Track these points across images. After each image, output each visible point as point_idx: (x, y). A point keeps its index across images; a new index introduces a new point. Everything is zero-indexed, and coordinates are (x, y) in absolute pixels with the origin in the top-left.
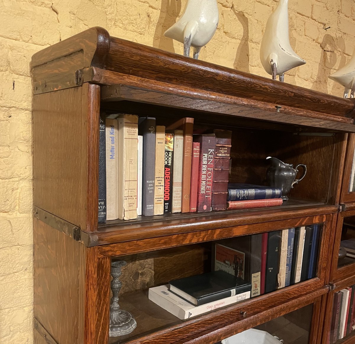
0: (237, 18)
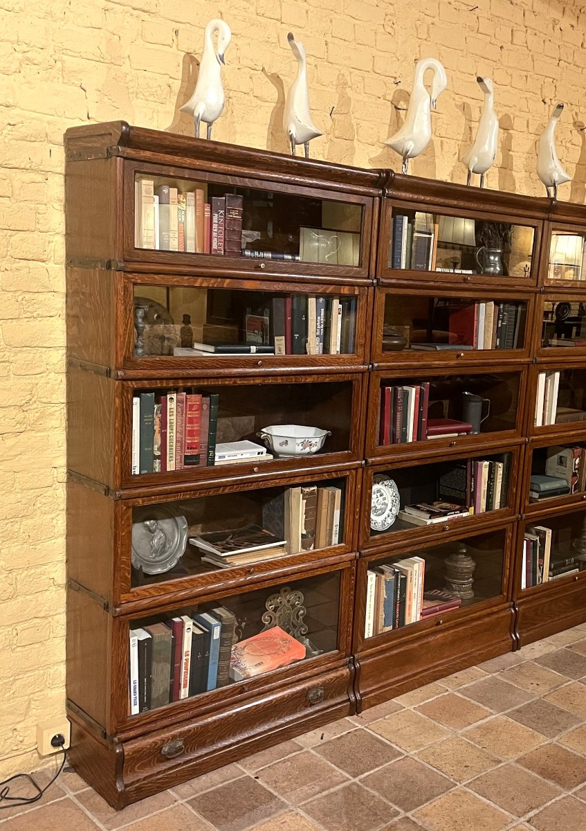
0: (269, 81)
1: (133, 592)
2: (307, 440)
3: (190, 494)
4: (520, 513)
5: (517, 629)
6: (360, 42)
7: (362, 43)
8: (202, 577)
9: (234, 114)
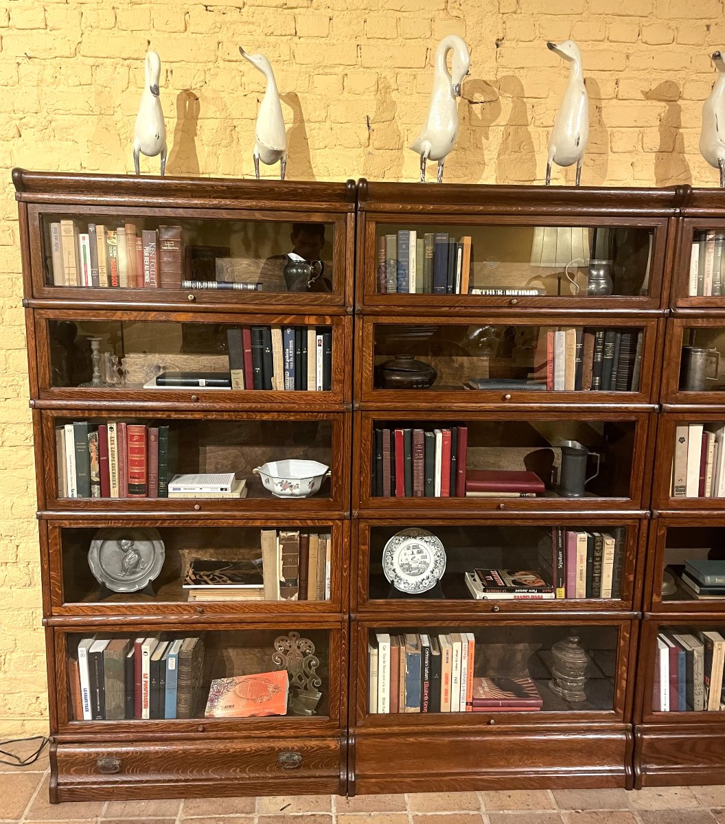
1: (65, 607)
2: (285, 480)
3: (122, 523)
4: (642, 610)
5: (637, 762)
6: (408, 36)
7: (412, 37)
8: (142, 606)
9: (241, 142)
